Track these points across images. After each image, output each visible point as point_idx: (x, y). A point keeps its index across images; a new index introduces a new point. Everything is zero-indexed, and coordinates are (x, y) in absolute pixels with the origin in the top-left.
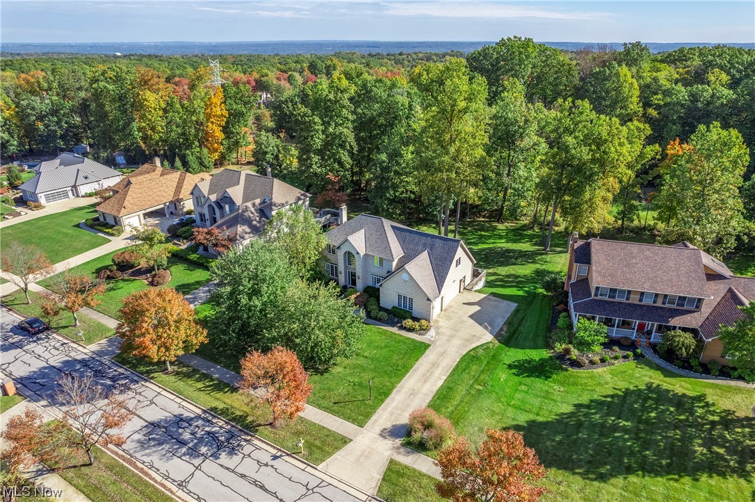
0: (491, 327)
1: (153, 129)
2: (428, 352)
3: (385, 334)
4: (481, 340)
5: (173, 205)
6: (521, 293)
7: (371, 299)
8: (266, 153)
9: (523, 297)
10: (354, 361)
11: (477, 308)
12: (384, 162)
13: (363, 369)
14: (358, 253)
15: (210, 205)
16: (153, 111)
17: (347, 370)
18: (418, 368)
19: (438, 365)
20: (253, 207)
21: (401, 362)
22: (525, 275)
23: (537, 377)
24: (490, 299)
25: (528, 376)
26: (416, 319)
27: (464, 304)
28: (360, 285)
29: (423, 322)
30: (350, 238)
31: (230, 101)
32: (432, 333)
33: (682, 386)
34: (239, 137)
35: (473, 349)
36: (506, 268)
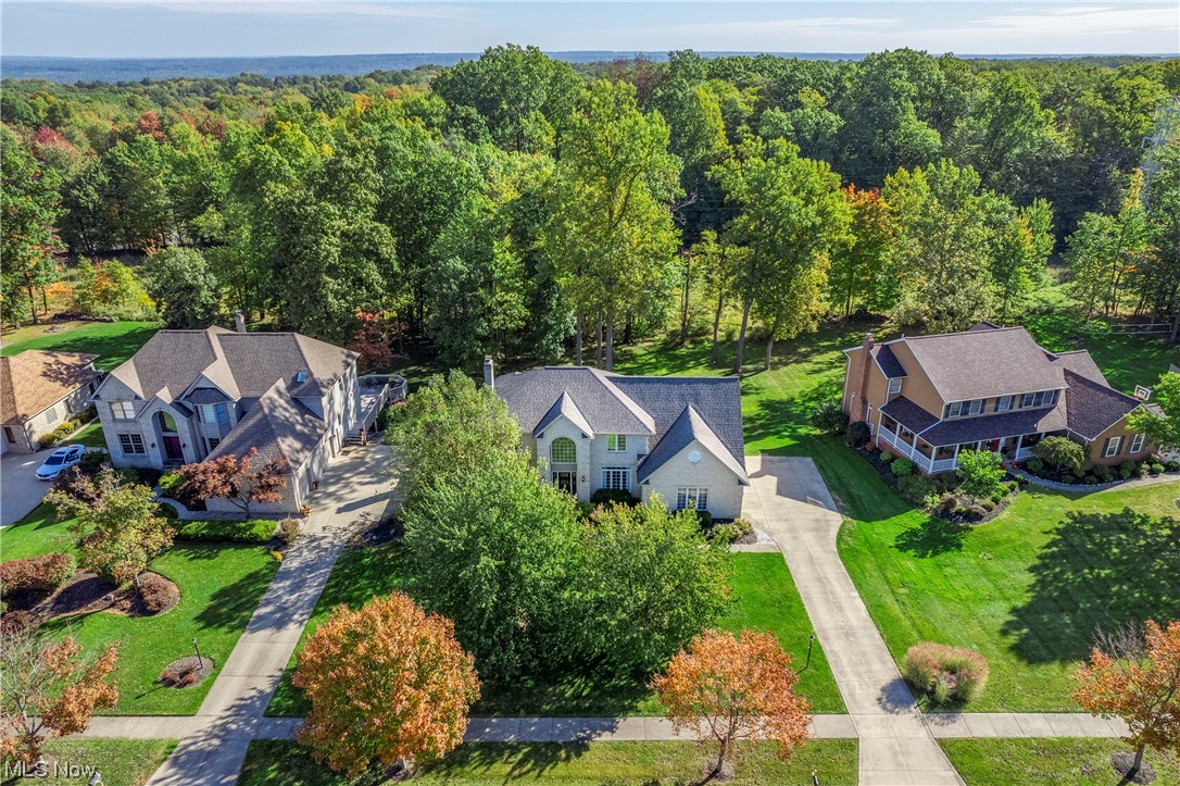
0: (819, 500)
4: (831, 523)
6: (789, 441)
11: (772, 478)
12: (462, 272)
14: (581, 436)
15: (158, 414)
19: (826, 578)
20: (281, 397)
21: (775, 594)
23: (947, 549)
24: (771, 461)
25: (936, 553)
26: (726, 521)
29: (738, 522)
30: (565, 413)
32: (760, 534)
33: (1099, 504)
35: (838, 540)
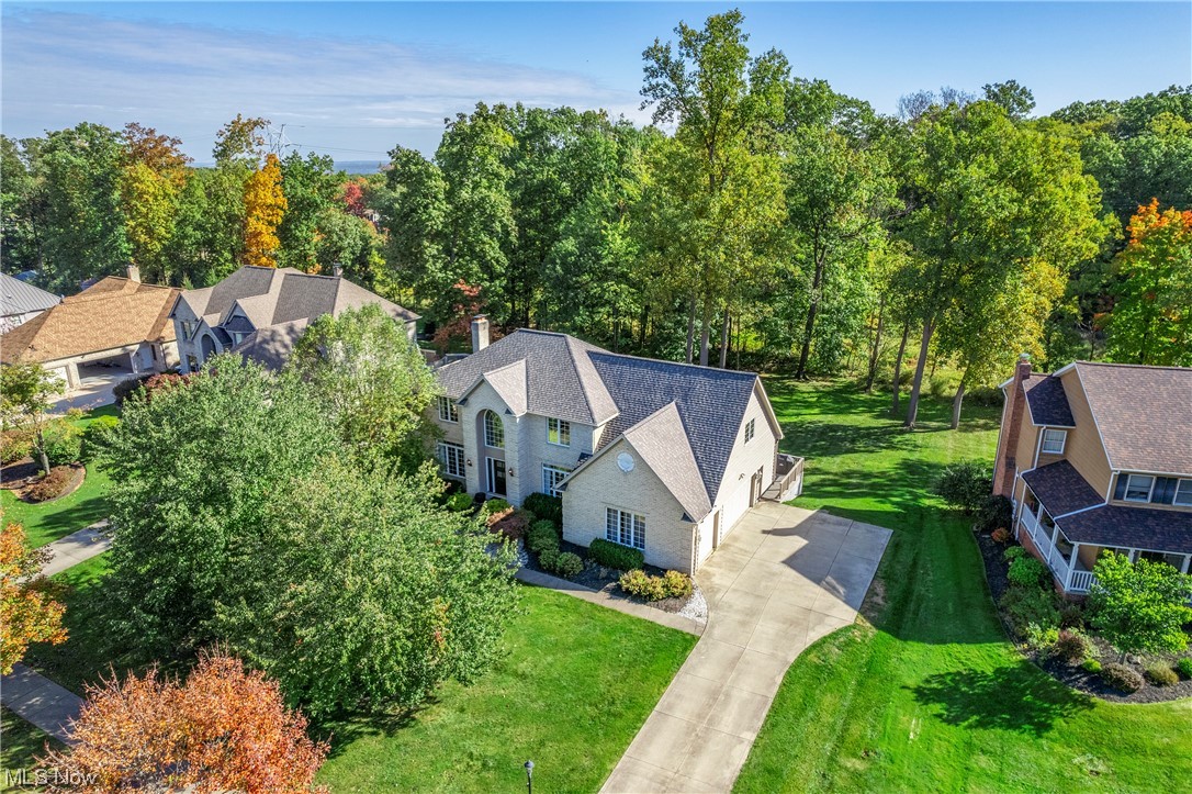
0: (844, 586)
1: (150, 232)
2: (692, 657)
3: (576, 610)
4: (827, 620)
5: (149, 349)
6: (888, 507)
7: (542, 522)
8: (341, 249)
9: (897, 515)
10: (488, 690)
11: (798, 543)
12: (571, 254)
13: (513, 713)
14: (508, 412)
15: (206, 337)
16: (151, 199)
17: (468, 717)
18: (670, 707)
19: (728, 695)
20: (289, 334)
21: (620, 691)
22: (883, 473)
24: (824, 521)
26: (653, 570)
27: (764, 532)
28: (515, 492)
29: (675, 577)
30: (490, 377)
31: (292, 181)
32: (698, 603)
34: (307, 247)
35: (814, 646)
36: (838, 459)
